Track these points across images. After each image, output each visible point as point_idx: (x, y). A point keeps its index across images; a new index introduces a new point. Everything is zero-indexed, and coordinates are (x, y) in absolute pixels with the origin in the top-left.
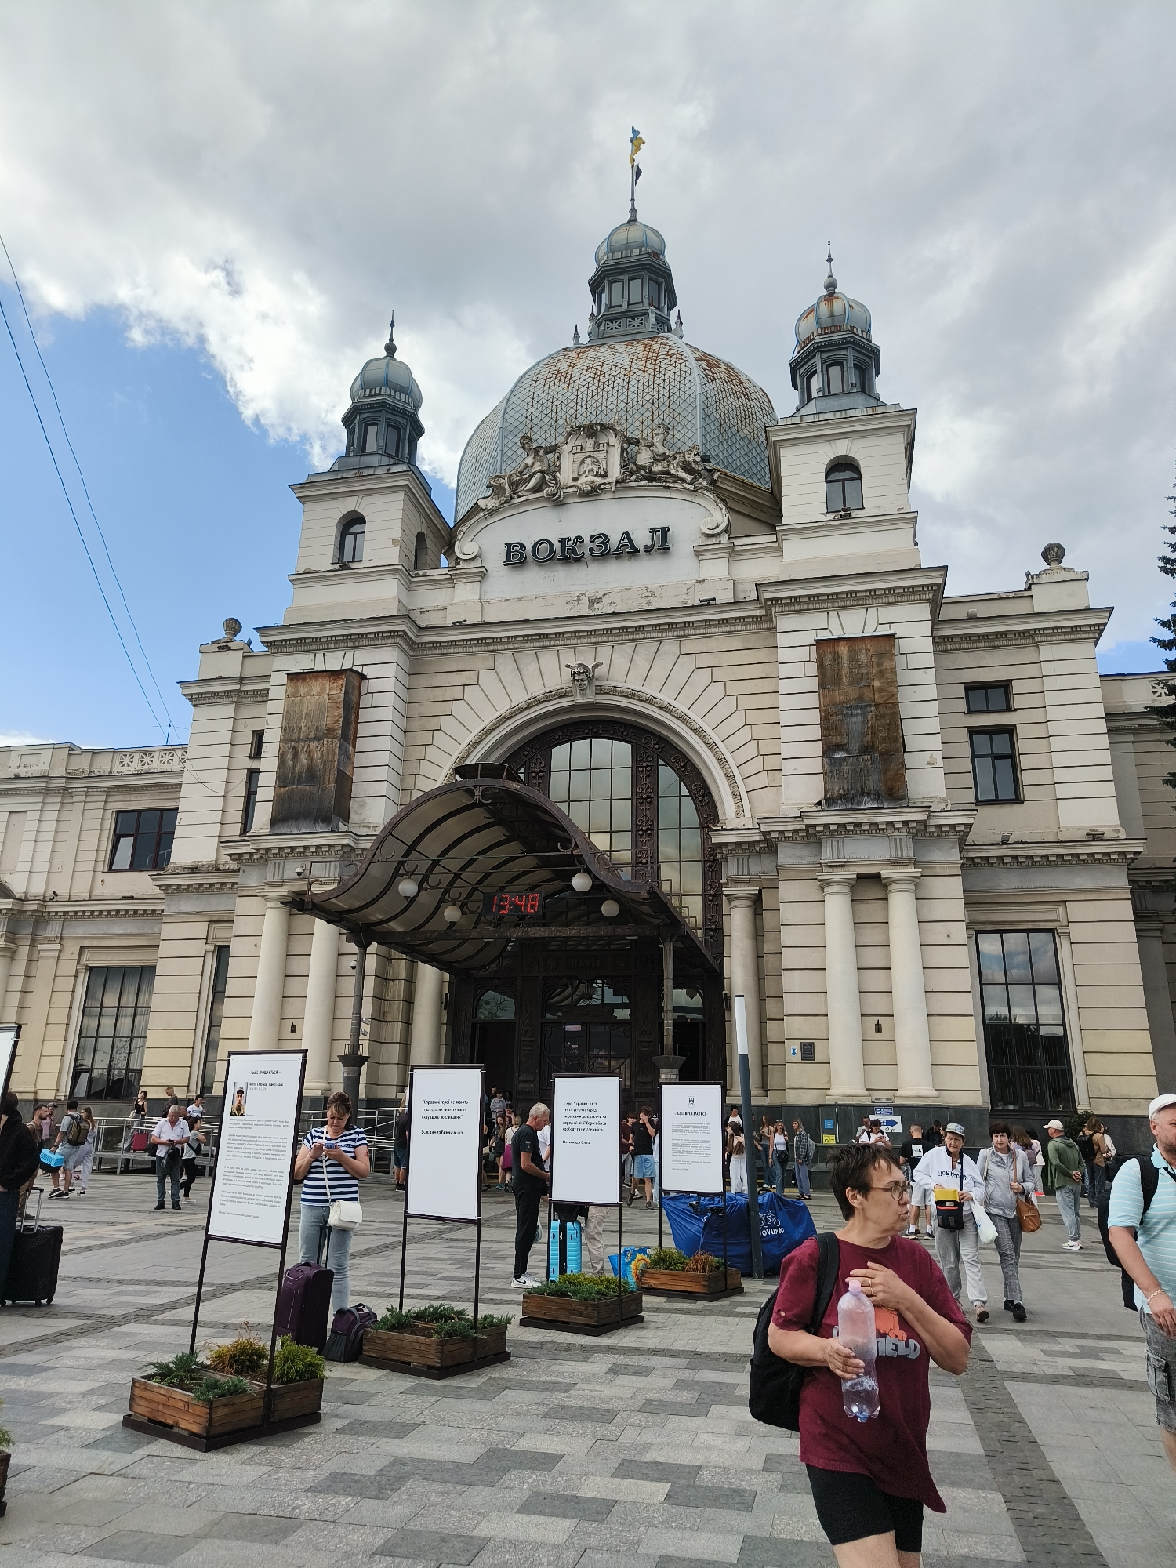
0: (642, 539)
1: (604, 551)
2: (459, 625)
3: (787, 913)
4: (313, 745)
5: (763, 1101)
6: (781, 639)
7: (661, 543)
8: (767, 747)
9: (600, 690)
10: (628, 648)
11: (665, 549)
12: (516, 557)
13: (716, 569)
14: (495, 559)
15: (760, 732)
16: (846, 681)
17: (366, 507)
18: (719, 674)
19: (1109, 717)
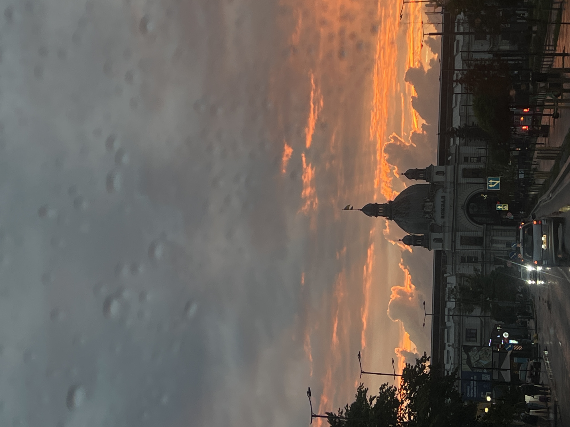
0: (442, 200)
1: (443, 205)
2: (453, 224)
6: (461, 182)
7: (443, 197)
9: (464, 206)
10: (458, 202)
12: (443, 217)
13: (448, 190)
14: (443, 220)
17: (433, 238)
18: (463, 191)
19: (465, 146)
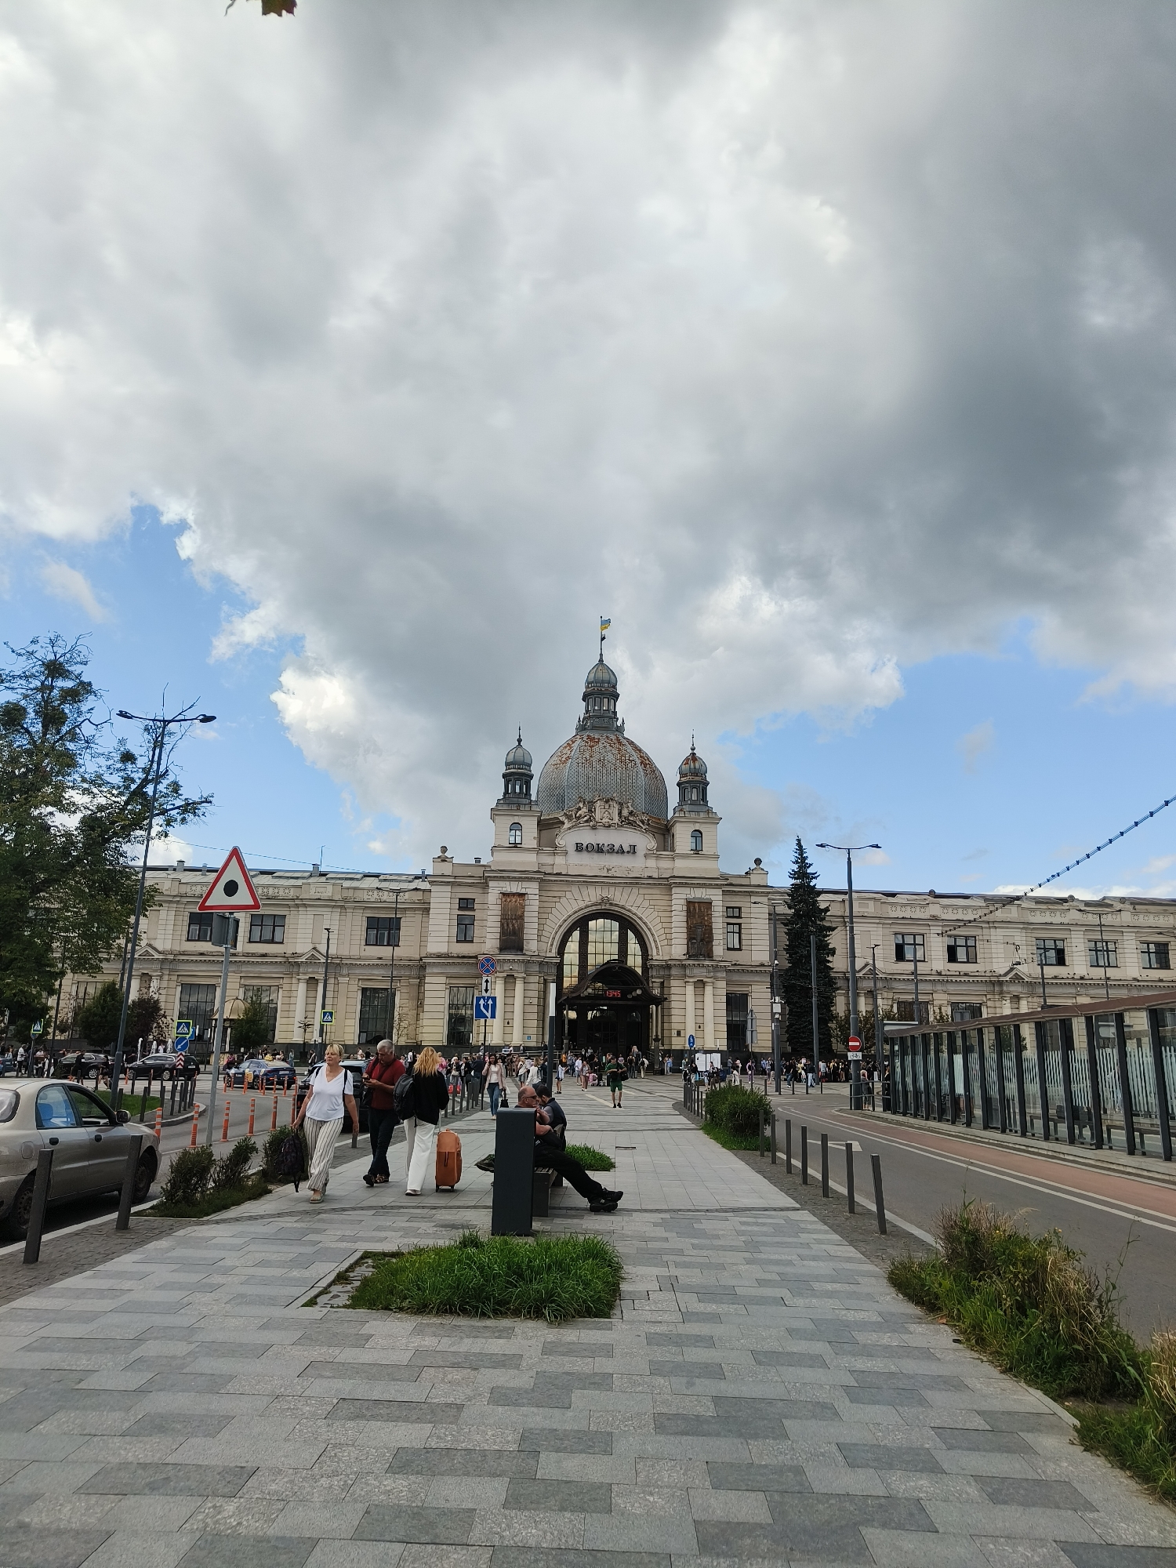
0: (626, 848)
1: (612, 850)
2: (559, 874)
3: (673, 990)
4: (514, 921)
5: (663, 1048)
6: (674, 895)
7: (633, 850)
8: (667, 931)
9: (611, 904)
10: (621, 889)
11: (634, 852)
13: (652, 863)
14: (571, 849)
15: (665, 925)
16: (697, 916)
17: (522, 821)
18: (652, 902)
